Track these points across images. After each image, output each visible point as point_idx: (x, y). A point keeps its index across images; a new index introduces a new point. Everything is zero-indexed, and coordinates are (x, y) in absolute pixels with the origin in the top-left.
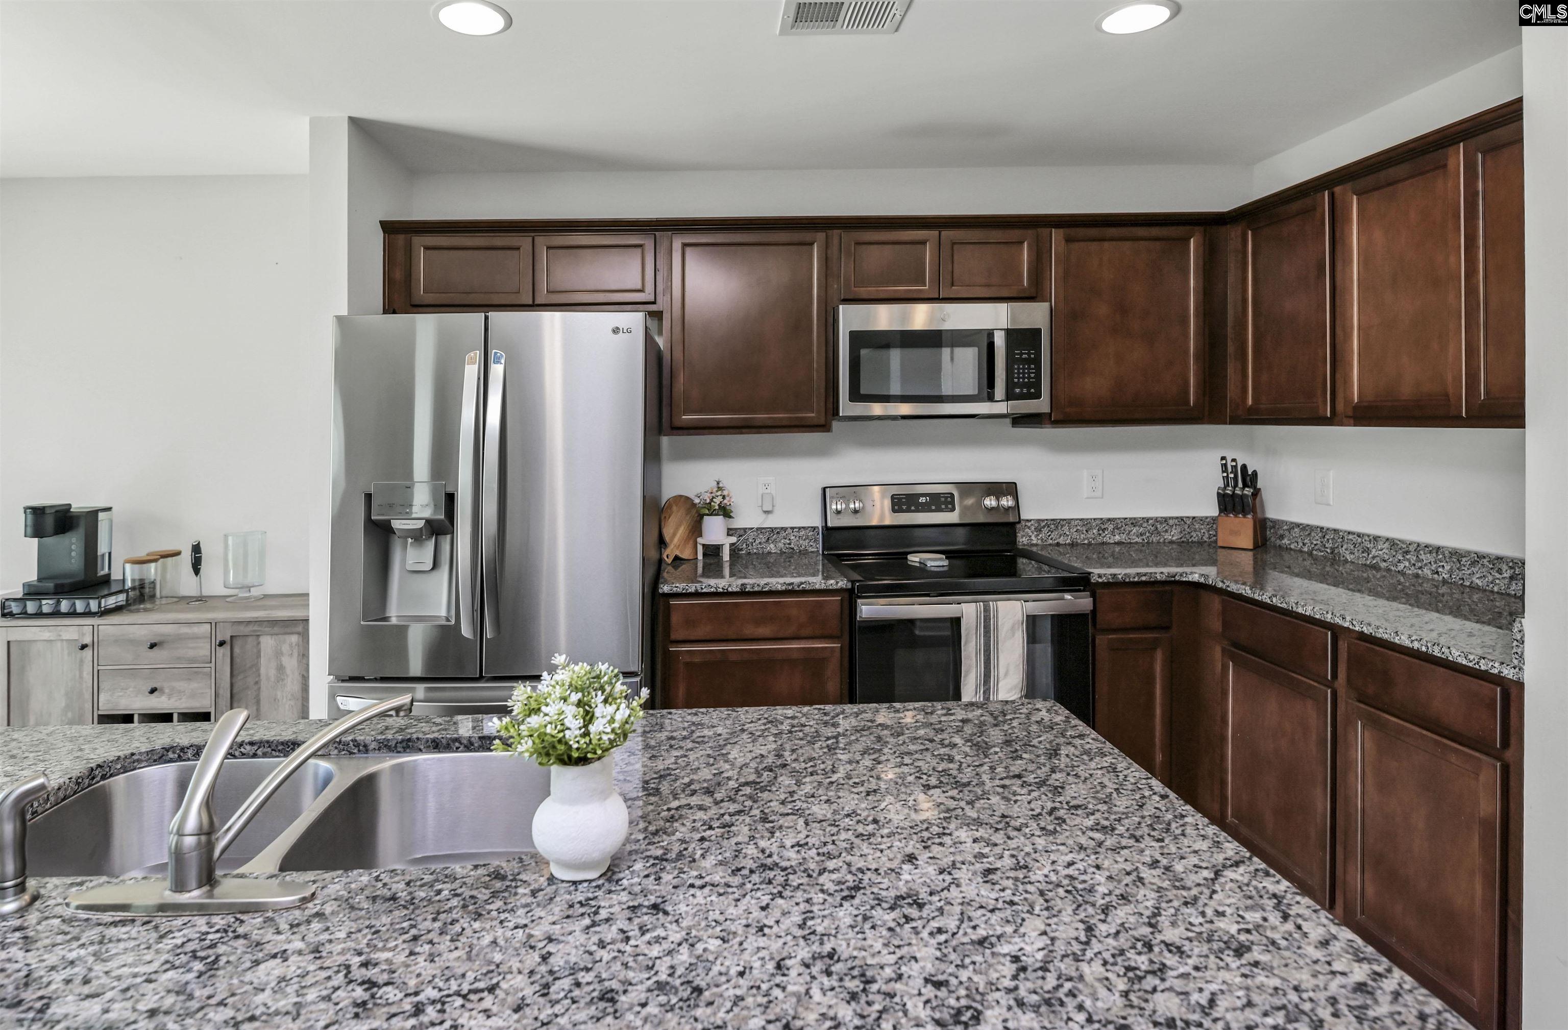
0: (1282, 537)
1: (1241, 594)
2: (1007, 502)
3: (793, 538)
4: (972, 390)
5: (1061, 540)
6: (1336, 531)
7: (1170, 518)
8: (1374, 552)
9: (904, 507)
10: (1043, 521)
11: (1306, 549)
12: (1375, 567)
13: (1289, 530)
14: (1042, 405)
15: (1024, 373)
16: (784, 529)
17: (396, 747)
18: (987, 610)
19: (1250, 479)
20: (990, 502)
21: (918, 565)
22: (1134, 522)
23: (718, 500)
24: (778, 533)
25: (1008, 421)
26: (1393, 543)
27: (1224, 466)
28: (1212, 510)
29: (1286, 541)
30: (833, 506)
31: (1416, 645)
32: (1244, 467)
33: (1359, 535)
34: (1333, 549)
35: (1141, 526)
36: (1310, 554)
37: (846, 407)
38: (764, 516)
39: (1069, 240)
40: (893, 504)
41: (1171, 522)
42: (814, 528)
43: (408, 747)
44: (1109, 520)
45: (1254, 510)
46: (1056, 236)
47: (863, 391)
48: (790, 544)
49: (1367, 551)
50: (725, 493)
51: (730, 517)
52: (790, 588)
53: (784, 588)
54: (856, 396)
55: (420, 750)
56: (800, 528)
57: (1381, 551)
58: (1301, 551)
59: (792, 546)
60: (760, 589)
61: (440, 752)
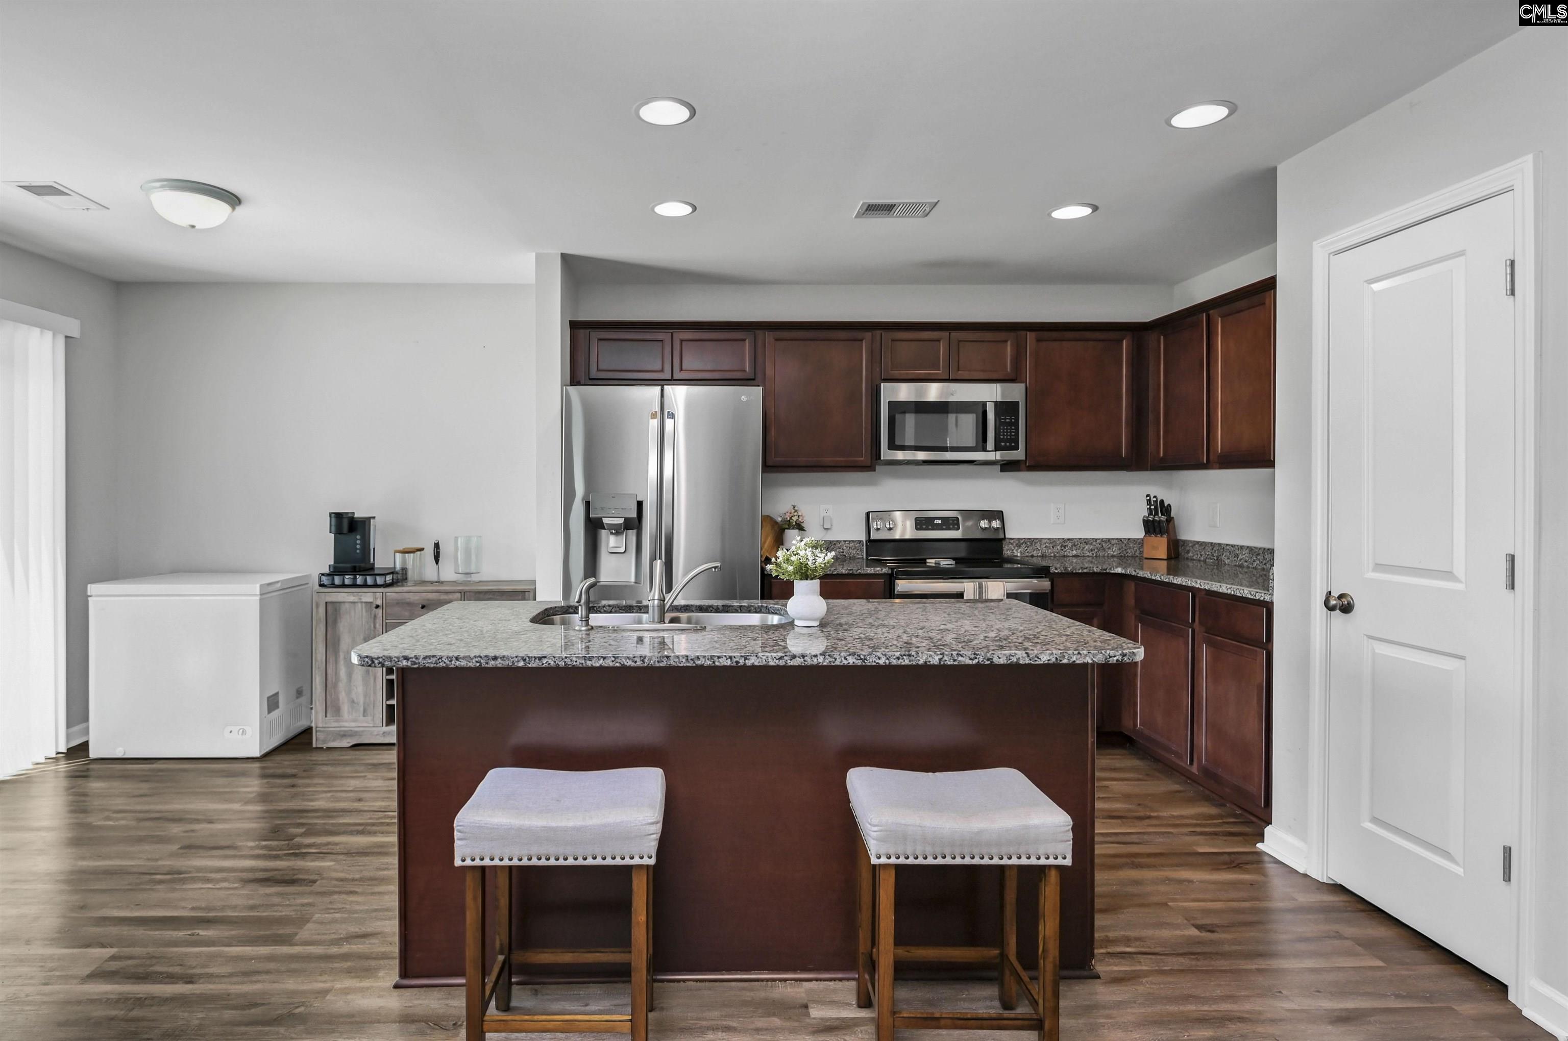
0: (1188, 552)
1: (1145, 577)
2: (996, 524)
3: (845, 548)
4: (971, 443)
5: (1035, 553)
6: (1220, 544)
7: (1112, 539)
8: (1241, 557)
9: (924, 527)
10: (1022, 539)
11: (1202, 559)
12: (1241, 566)
13: (1192, 546)
14: (1019, 454)
15: (1007, 432)
16: (839, 542)
17: (681, 609)
18: (980, 587)
19: (1166, 509)
20: (984, 524)
21: (934, 565)
22: (1086, 541)
23: (795, 519)
24: (835, 544)
25: (998, 467)
26: (1251, 549)
27: (1149, 502)
28: (1139, 533)
29: (1191, 554)
30: (874, 525)
31: (1229, 592)
32: (1162, 502)
33: (1232, 546)
34: (1218, 557)
35: (1092, 544)
36: (1205, 561)
37: (886, 454)
38: (825, 531)
39: (1039, 340)
40: (916, 524)
41: (1113, 542)
42: (860, 542)
43: (687, 609)
44: (1069, 539)
45: (1167, 532)
46: (1030, 336)
47: (898, 443)
48: (843, 552)
49: (1237, 556)
50: (800, 514)
51: (804, 530)
52: (851, 572)
53: (847, 572)
54: (893, 446)
55: (693, 611)
56: (850, 541)
57: (1244, 555)
58: (1199, 561)
59: (845, 554)
60: (831, 572)
61: (702, 612)
